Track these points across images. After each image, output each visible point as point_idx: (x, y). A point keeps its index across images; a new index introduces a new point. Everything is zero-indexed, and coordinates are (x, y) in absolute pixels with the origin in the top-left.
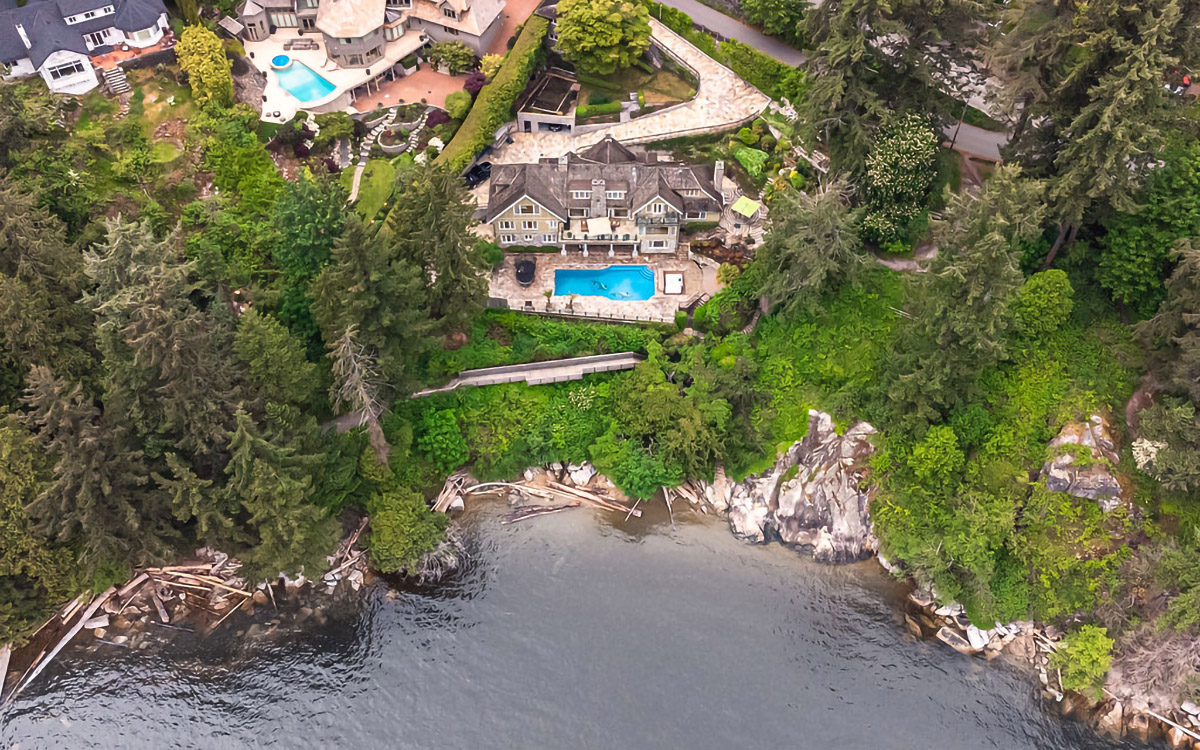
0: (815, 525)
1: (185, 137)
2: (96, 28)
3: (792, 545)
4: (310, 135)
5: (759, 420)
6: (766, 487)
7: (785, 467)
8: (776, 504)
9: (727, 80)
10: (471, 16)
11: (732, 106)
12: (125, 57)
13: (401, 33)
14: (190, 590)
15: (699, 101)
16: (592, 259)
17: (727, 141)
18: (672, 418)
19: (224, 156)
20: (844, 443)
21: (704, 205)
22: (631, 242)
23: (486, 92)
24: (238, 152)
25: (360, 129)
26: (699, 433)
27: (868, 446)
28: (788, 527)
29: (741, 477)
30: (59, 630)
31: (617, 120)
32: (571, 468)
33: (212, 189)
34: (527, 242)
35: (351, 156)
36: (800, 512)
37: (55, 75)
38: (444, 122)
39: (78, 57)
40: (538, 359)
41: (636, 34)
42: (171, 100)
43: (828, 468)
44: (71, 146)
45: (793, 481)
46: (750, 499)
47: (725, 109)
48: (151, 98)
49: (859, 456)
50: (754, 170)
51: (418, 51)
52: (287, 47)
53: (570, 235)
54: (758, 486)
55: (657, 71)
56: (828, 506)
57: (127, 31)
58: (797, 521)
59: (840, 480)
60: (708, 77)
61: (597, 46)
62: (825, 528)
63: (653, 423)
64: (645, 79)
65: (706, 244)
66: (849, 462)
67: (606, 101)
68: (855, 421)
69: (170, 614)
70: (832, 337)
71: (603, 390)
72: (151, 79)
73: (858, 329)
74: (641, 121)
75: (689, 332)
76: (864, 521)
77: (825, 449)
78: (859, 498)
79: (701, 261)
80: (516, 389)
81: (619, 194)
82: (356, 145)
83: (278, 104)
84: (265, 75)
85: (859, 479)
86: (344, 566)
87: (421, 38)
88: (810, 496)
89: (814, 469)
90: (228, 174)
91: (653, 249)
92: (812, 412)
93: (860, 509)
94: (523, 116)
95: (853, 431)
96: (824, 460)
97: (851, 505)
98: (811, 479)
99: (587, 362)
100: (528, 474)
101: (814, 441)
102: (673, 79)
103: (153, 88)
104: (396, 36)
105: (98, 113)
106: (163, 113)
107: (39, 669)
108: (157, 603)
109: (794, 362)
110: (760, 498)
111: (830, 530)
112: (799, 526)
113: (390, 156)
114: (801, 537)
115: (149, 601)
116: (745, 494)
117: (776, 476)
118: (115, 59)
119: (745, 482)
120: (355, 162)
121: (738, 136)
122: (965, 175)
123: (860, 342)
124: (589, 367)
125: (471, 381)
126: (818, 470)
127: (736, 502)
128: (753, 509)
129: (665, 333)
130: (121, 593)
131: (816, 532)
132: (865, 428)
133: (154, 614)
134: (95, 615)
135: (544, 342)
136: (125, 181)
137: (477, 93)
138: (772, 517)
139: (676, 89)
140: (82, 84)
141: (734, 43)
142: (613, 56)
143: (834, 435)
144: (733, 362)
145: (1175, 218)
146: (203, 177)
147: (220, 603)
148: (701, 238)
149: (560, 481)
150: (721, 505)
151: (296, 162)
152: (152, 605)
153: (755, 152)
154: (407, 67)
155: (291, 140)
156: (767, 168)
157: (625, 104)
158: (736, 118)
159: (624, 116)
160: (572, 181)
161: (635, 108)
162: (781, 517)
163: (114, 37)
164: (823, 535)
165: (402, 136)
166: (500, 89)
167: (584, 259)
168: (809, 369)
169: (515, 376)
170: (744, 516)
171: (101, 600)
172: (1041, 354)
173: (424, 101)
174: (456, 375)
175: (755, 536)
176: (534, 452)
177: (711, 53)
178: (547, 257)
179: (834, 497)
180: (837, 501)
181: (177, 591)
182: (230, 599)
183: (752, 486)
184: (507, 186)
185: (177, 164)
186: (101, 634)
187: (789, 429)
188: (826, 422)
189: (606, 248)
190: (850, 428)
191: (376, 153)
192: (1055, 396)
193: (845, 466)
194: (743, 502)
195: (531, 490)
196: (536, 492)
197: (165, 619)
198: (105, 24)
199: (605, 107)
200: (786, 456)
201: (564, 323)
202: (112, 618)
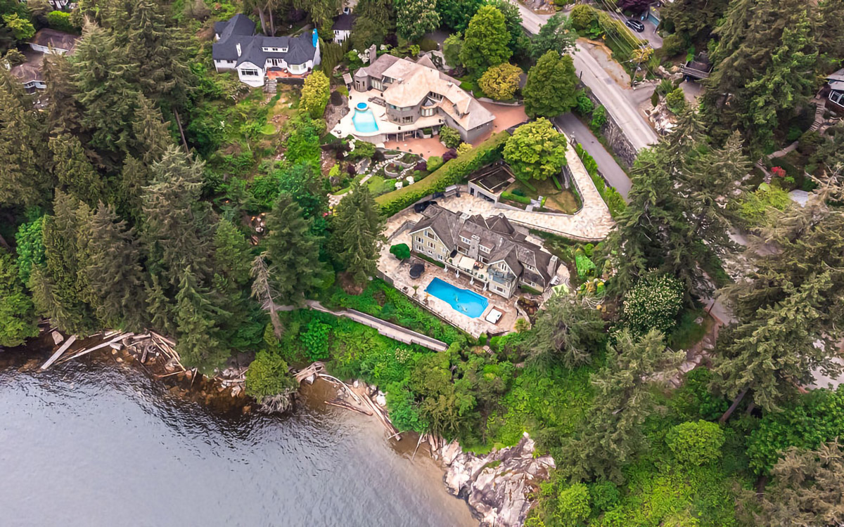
0: (491, 504)
1: (284, 125)
2: (275, 57)
3: (472, 508)
4: (349, 149)
5: (492, 421)
6: (476, 464)
7: (493, 459)
8: (476, 477)
9: (601, 212)
10: (468, 118)
11: (594, 228)
12: (282, 75)
13: (431, 114)
14: (163, 354)
15: (577, 217)
16: (460, 281)
17: (576, 248)
18: (438, 392)
19: (296, 143)
20: (533, 463)
21: (535, 278)
22: (482, 280)
23: (452, 162)
24: (304, 143)
25: (378, 156)
26: (447, 409)
27: (546, 474)
28: (475, 496)
29: (466, 450)
30: (101, 340)
31: (524, 209)
32: (380, 392)
33: (282, 157)
34: (429, 255)
35: (366, 169)
36: (487, 490)
37: (243, 73)
38: (423, 170)
39: (256, 67)
40: (391, 321)
41: (548, 162)
42: (290, 105)
43: (515, 473)
44: (232, 110)
45: (492, 469)
46: (464, 467)
47: (588, 228)
48: (282, 100)
49: (538, 477)
50: (581, 271)
51: (436, 127)
52: (370, 100)
53: (451, 261)
54: (473, 461)
55: (564, 189)
56: (504, 497)
57: (289, 64)
58: (481, 494)
59: (519, 485)
60: (591, 205)
61: (521, 160)
62: (496, 509)
63: (427, 389)
64: (555, 191)
65: (527, 302)
66: (530, 477)
67: (522, 195)
68: (548, 454)
69: (147, 359)
70: (559, 394)
71: (417, 357)
72: (288, 91)
73: (577, 397)
74: (536, 215)
75: (486, 348)
76: (521, 519)
77: (521, 461)
78: (525, 503)
79: (520, 312)
80: (371, 333)
81: (487, 250)
82: (373, 165)
83: (344, 127)
84: (349, 110)
85: (531, 491)
86: (235, 380)
87: (440, 121)
88: (496, 484)
89: (508, 469)
90: (293, 153)
91: (496, 291)
92: (526, 434)
93: (522, 510)
94: (471, 185)
95: (542, 459)
96: (516, 468)
97: (518, 504)
98: (503, 474)
99: (418, 337)
100: (356, 383)
101: (518, 452)
102: (570, 197)
103: (287, 96)
104: (427, 114)
105: (254, 99)
106: (282, 110)
107: (80, 354)
108: (145, 351)
109: (530, 397)
110: (470, 469)
111: (498, 512)
112: (481, 499)
113: (386, 177)
114: (480, 506)
115: (143, 349)
116: (463, 461)
117: (485, 461)
118: (277, 75)
119: (467, 454)
120: (367, 173)
121: (585, 248)
122: (708, 335)
123: (575, 406)
124: (417, 340)
125: (352, 316)
126: (510, 471)
127: (456, 464)
128: (462, 473)
129: (470, 342)
130: (135, 338)
131: (489, 509)
132: (551, 461)
133: (140, 356)
134: (118, 342)
135: (401, 314)
136: (243, 136)
137: (447, 161)
138: (470, 485)
139: (567, 204)
140: (256, 82)
141: (614, 191)
142: (528, 169)
143: (530, 455)
144: (493, 378)
145: (805, 430)
146: (281, 149)
147: (170, 366)
148: (527, 297)
149: (371, 396)
150: (447, 460)
151: (334, 161)
152: (142, 351)
153: (588, 261)
154: (425, 134)
155: (337, 149)
156: (590, 273)
157: (533, 201)
158: (591, 236)
159: (529, 208)
160: (465, 231)
161: (537, 205)
162: (474, 487)
163: (283, 64)
164: (493, 513)
165: (398, 169)
166: (460, 164)
167: (455, 278)
168: (537, 407)
169: (374, 324)
170: (455, 474)
171: (125, 336)
172: (679, 475)
173: (422, 155)
174: (345, 309)
175: (453, 490)
176: (361, 372)
177: (601, 191)
178: (436, 268)
179: (510, 493)
180: (511, 497)
181: (158, 350)
182: (176, 367)
183: (469, 460)
184: (429, 218)
185: (271, 138)
186: (114, 352)
187: (506, 437)
188: (530, 446)
189: (469, 278)
190: (542, 456)
191: (381, 173)
192: (672, 508)
193: (526, 478)
194: (459, 465)
195: (352, 393)
196: (354, 395)
197: (142, 361)
198: (281, 56)
199: (520, 198)
200: (497, 452)
201: (418, 308)
202: (123, 347)
